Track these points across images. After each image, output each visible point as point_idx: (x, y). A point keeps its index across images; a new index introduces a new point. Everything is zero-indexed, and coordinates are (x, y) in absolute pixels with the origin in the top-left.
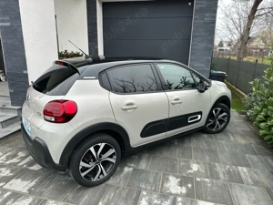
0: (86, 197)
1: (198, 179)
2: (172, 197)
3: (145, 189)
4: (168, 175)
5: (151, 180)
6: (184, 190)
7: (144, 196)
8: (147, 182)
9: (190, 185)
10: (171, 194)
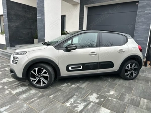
0: (48, 92)
1: (109, 98)
2: (89, 102)
3: (77, 96)
4: (93, 93)
5: (83, 93)
6: (97, 101)
7: (74, 98)
8: (80, 93)
9: (102, 100)
10: (89, 101)
